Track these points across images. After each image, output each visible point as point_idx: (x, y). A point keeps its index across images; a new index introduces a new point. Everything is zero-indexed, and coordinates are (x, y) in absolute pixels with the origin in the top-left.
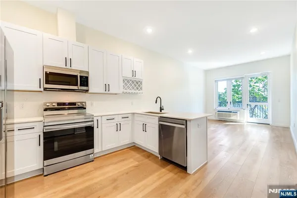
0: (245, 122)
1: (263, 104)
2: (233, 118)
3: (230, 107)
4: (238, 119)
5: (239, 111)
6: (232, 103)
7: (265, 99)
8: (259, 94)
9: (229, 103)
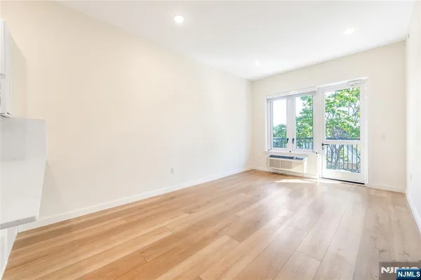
0: (318, 178)
1: (354, 143)
2: (295, 169)
3: (291, 149)
4: (305, 172)
5: (306, 156)
6: (295, 141)
7: (356, 134)
8: (346, 124)
9: (290, 141)
